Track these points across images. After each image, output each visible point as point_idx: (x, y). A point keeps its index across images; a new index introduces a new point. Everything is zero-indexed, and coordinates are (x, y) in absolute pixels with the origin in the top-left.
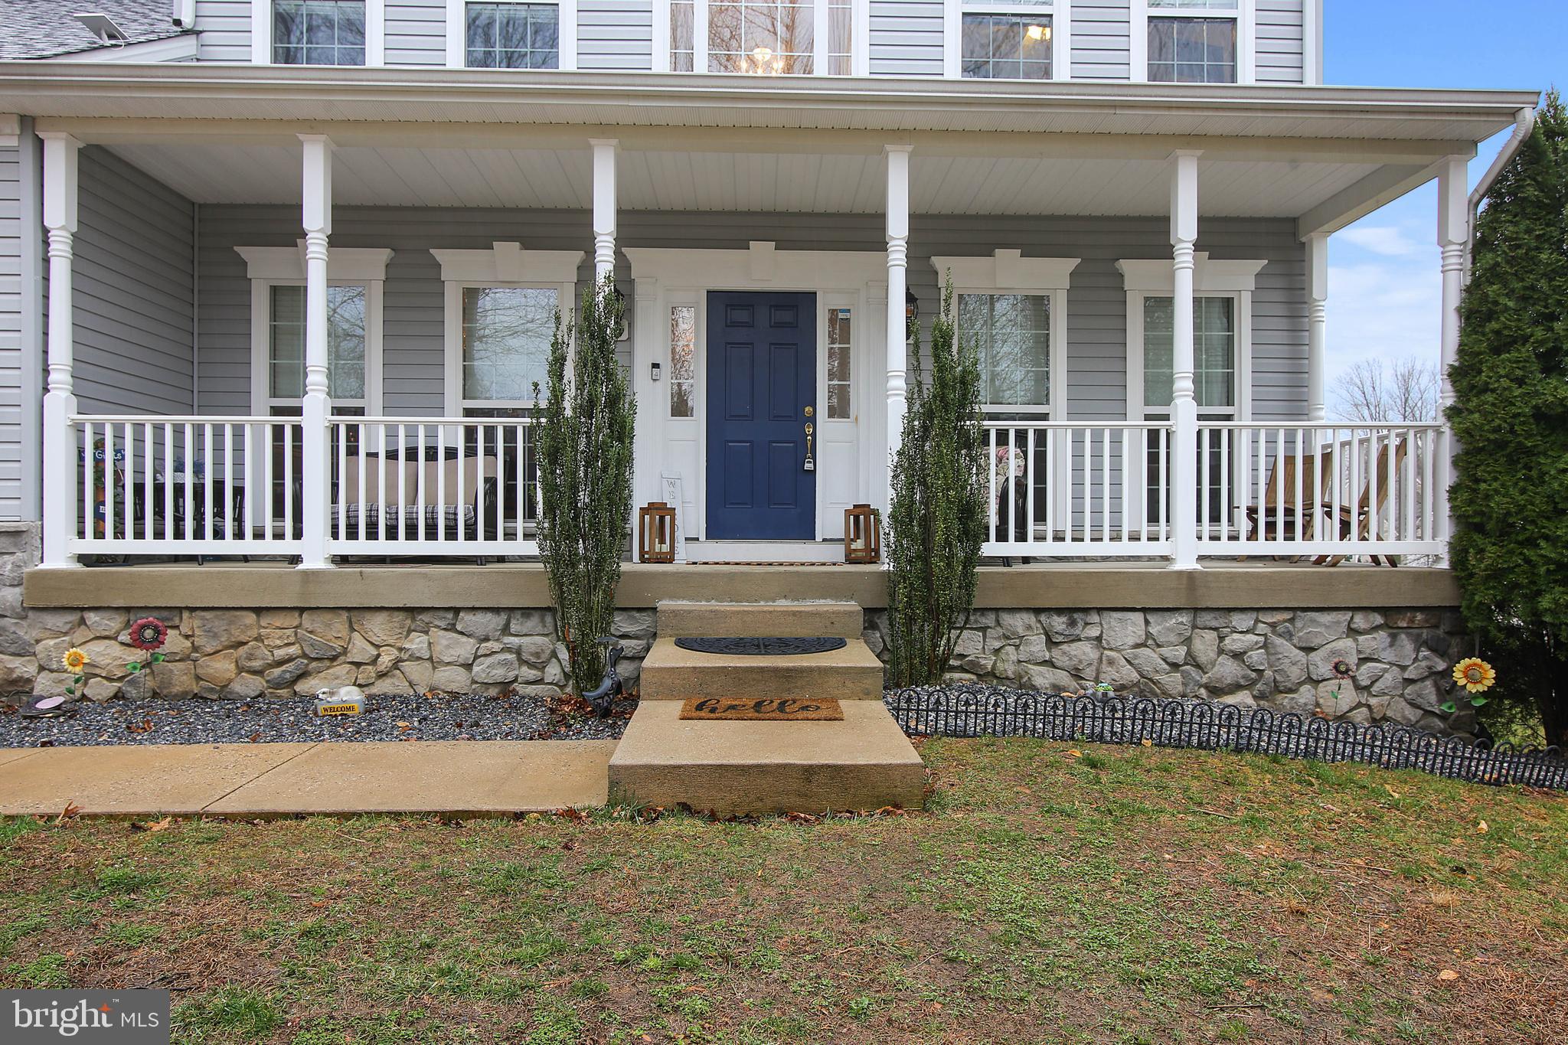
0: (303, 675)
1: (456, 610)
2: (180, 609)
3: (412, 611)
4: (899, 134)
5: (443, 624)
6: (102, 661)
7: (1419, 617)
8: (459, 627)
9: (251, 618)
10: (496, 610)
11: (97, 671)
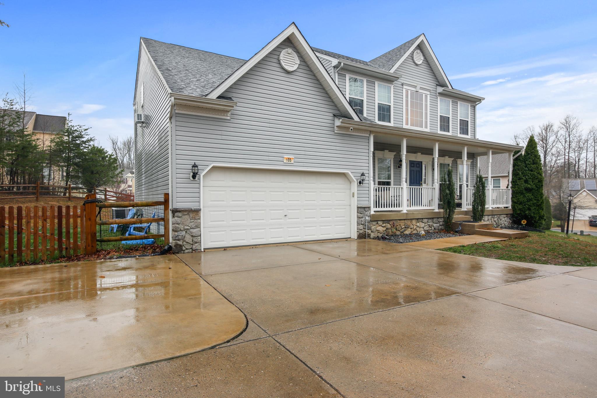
0: (405, 230)
1: (422, 219)
2: (390, 220)
3: (417, 219)
4: (467, 145)
5: (421, 221)
6: (381, 230)
7: (509, 215)
8: (423, 221)
9: (399, 221)
10: (427, 218)
11: (379, 232)
